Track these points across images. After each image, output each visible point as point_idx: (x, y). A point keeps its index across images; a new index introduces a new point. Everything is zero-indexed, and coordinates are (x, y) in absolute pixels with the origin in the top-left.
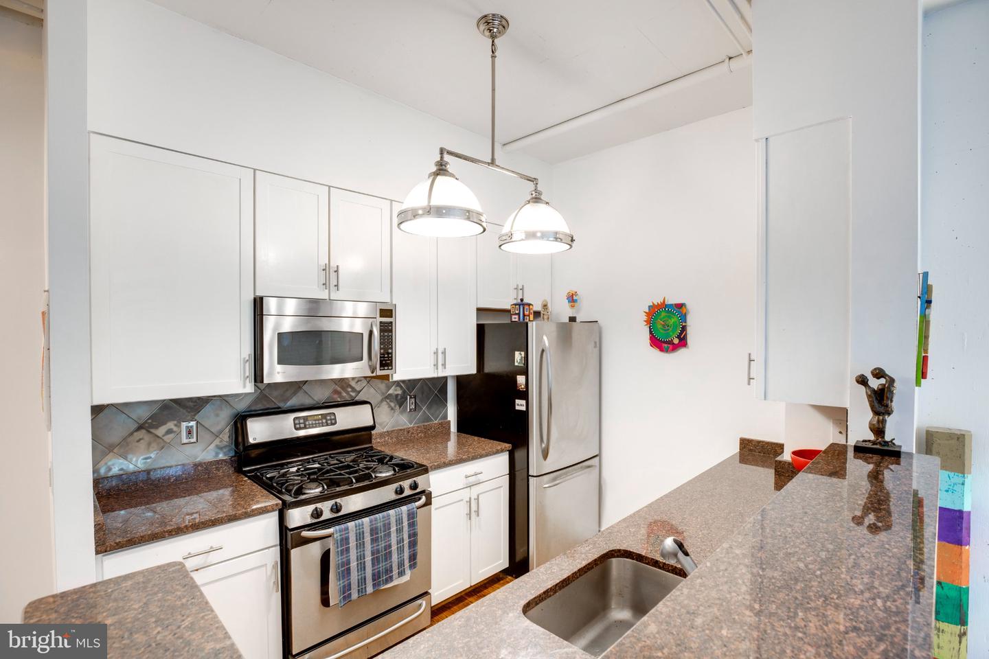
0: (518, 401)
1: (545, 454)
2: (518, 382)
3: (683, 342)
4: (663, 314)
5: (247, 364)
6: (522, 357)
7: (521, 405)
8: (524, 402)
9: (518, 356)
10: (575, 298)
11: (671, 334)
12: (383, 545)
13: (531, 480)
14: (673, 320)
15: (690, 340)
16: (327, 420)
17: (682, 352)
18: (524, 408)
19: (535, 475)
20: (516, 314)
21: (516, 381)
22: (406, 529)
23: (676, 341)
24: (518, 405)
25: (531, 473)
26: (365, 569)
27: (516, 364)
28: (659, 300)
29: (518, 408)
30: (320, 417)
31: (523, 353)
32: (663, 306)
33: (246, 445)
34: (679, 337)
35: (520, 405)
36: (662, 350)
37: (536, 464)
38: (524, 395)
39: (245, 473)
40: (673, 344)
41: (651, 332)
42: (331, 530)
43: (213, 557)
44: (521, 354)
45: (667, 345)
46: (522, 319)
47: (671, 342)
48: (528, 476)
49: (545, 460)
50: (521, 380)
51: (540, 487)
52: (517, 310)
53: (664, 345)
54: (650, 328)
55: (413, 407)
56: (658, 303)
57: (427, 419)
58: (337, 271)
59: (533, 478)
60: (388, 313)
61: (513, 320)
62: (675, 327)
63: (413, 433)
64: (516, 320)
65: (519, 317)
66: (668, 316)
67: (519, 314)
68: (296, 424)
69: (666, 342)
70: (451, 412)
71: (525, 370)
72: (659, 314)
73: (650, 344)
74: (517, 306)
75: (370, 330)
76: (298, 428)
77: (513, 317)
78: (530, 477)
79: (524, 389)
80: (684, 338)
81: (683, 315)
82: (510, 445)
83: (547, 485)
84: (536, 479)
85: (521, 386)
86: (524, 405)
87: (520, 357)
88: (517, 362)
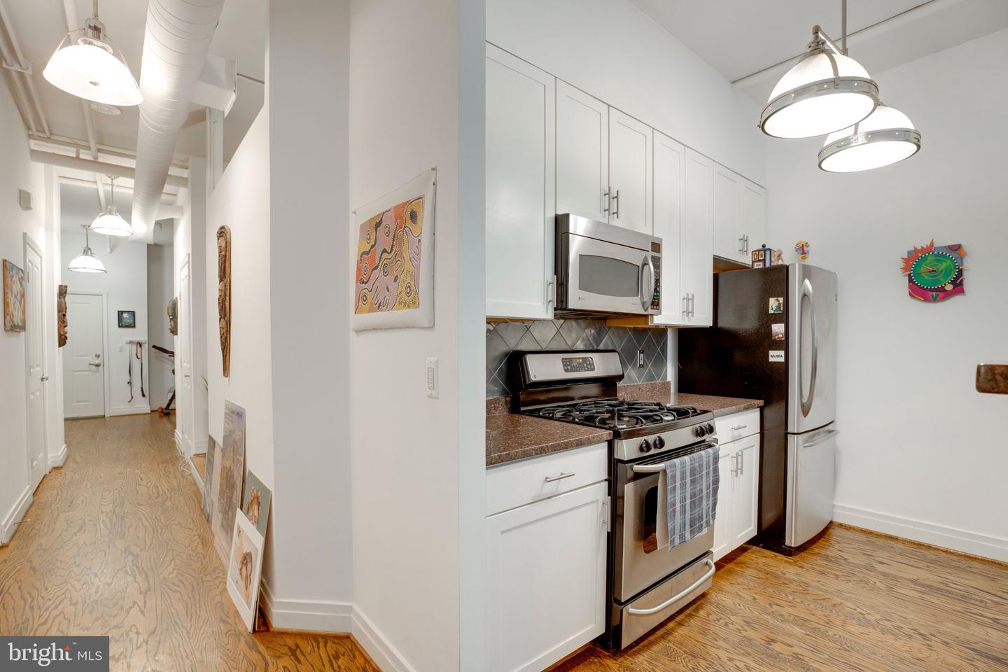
0: (771, 353)
1: (805, 410)
2: (773, 331)
3: (959, 289)
4: (930, 259)
5: (551, 286)
6: (779, 304)
7: (778, 356)
8: (782, 353)
9: (774, 303)
10: (805, 249)
11: (942, 280)
12: (698, 489)
13: (790, 437)
14: (945, 265)
15: (965, 286)
16: (587, 365)
17: (956, 299)
18: (782, 360)
19: (796, 432)
20: (759, 261)
21: (771, 331)
22: (711, 474)
23: (950, 287)
24: (772, 356)
25: (789, 431)
26: (685, 514)
27: (771, 312)
28: (926, 243)
29: (771, 360)
30: (581, 360)
31: (781, 300)
32: (930, 249)
33: (528, 382)
34: (954, 283)
35: (776, 356)
36: (927, 299)
37: (796, 422)
38: (784, 345)
39: (523, 413)
40: (945, 291)
41: (910, 280)
42: (661, 466)
43: (565, 485)
44: (778, 300)
45: (934, 293)
46: (768, 265)
47: (942, 289)
48: (787, 434)
49: (805, 416)
50: (778, 329)
51: (801, 447)
52: (762, 256)
53: (930, 293)
54: (909, 275)
55: (642, 363)
56: (922, 247)
57: (651, 378)
58: (617, 197)
59: (793, 435)
60: (656, 247)
61: (756, 267)
62: (947, 272)
63: (642, 391)
64: (761, 267)
65: (765, 265)
66: (938, 261)
67: (764, 261)
68: (564, 366)
69: (934, 290)
70: (671, 372)
71: (784, 317)
72: (924, 260)
73: (910, 294)
74: (761, 252)
75: (645, 264)
76: (567, 371)
77: (756, 264)
78: (789, 435)
79: (782, 338)
80: (961, 284)
81: (960, 257)
82: (762, 401)
83: (806, 445)
84: (796, 436)
85: (778, 335)
86: (781, 356)
87: (777, 303)
88: (772, 309)
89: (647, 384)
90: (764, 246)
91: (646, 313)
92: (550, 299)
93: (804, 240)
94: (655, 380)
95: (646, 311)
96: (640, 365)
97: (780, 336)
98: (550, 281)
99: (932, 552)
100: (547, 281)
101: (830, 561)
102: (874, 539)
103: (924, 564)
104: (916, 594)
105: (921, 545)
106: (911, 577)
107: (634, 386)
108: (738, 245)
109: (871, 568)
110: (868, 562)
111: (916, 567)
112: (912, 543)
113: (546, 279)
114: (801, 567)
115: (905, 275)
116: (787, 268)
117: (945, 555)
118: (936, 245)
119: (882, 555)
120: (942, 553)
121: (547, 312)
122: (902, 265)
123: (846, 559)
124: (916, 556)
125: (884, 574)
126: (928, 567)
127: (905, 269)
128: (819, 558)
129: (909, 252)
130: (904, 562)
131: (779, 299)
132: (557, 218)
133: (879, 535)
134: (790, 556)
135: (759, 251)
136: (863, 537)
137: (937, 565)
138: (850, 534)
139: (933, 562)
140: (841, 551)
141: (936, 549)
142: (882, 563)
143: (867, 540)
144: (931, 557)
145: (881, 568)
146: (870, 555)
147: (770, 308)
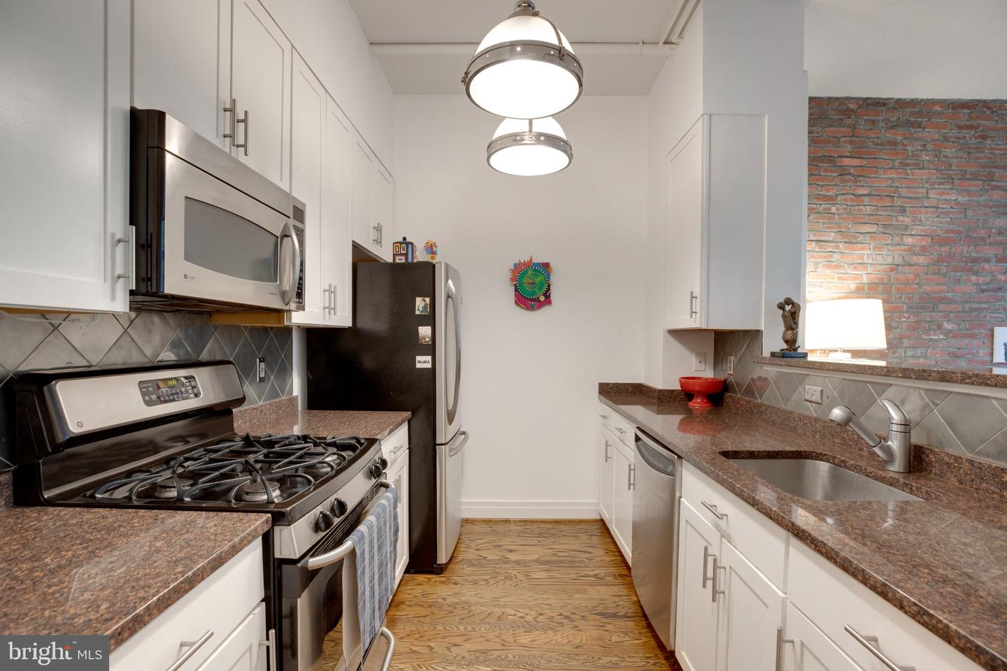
0: (418, 358)
1: (451, 417)
2: (420, 334)
3: (548, 300)
4: (530, 272)
6: (426, 305)
7: (425, 362)
8: (429, 358)
9: (420, 303)
10: (434, 249)
11: (538, 292)
14: (539, 279)
15: (552, 298)
16: (187, 388)
17: (546, 309)
18: (429, 366)
19: (443, 442)
20: (401, 255)
21: (418, 334)
22: (392, 526)
23: (542, 298)
24: (419, 362)
25: (437, 442)
27: (417, 313)
28: (527, 259)
29: (418, 366)
30: (175, 382)
31: (428, 300)
32: (530, 264)
33: (61, 438)
34: (545, 295)
35: (423, 362)
36: (528, 308)
37: (444, 431)
38: (431, 349)
39: (50, 502)
40: (539, 301)
41: (516, 290)
44: (425, 301)
45: (533, 303)
46: (410, 260)
47: (537, 300)
48: (436, 445)
49: (450, 424)
50: (425, 331)
51: (448, 456)
52: (404, 250)
53: (530, 302)
54: (515, 285)
55: (262, 375)
56: (525, 262)
57: (274, 394)
58: (245, 121)
59: (441, 447)
60: (299, 214)
61: (397, 261)
62: (542, 285)
63: (265, 414)
64: (403, 261)
65: (407, 259)
66: (535, 275)
67: (406, 255)
68: (143, 395)
69: (532, 300)
70: (296, 385)
71: (430, 319)
72: (526, 272)
73: (516, 302)
74: (403, 245)
75: (286, 235)
76: (149, 403)
77: (397, 258)
78: (437, 447)
79: (429, 341)
80: (549, 296)
81: (548, 275)
82: (410, 413)
83: (451, 454)
84: (444, 447)
85: (425, 339)
86: (428, 362)
87: (423, 303)
88: (419, 310)
89: (270, 404)
90: (404, 239)
91: (287, 308)
92: (119, 270)
93: (433, 240)
94: (279, 396)
95: (286, 305)
96: (260, 379)
97: (427, 339)
98: (119, 236)
99: (536, 526)
100: (113, 235)
101: (474, 565)
102: (495, 528)
103: (535, 541)
104: (544, 575)
105: (525, 521)
106: (535, 557)
107: (254, 409)
108: (373, 234)
109: (506, 561)
110: (502, 554)
111: (534, 545)
112: (520, 521)
113: (110, 230)
114: (456, 584)
115: (512, 285)
116: (434, 266)
117: (543, 525)
118: (535, 261)
119: (507, 542)
120: (540, 524)
121: (113, 298)
122: (509, 275)
123: (486, 558)
124: (528, 533)
125: (518, 563)
126: (539, 542)
127: (512, 279)
128: (465, 566)
129: (515, 264)
130: (523, 543)
131: (426, 299)
132: (135, 115)
133: (497, 522)
134: (442, 574)
135: (401, 243)
136: (485, 528)
137: (543, 537)
138: (477, 528)
139: (541, 535)
140: (478, 550)
141: (536, 521)
142: (511, 551)
143: (491, 530)
144: (537, 531)
145: (513, 557)
146: (499, 546)
147: (417, 309)
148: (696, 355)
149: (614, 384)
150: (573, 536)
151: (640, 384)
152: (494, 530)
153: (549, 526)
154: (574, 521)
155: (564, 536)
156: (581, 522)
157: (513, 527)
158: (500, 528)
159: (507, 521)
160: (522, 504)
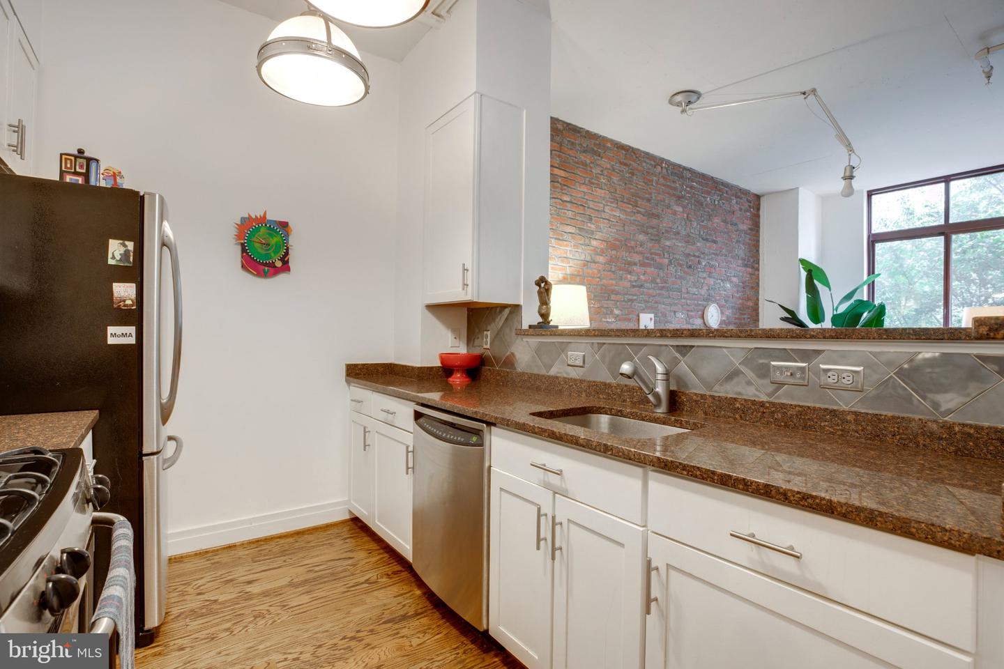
1: (166, 415)
2: (116, 295)
3: (286, 267)
4: (263, 230)
6: (127, 253)
8: (132, 330)
9: (116, 250)
11: (273, 255)
13: (145, 461)
14: (275, 240)
17: (282, 277)
19: (153, 451)
20: (76, 173)
21: (112, 294)
23: (279, 264)
25: (144, 452)
27: (111, 262)
28: (260, 214)
29: (111, 341)
31: (130, 245)
32: (262, 220)
34: (282, 259)
36: (260, 274)
37: (156, 434)
38: (134, 316)
40: (275, 267)
41: (244, 250)
44: (125, 246)
45: (266, 268)
46: (93, 182)
47: (272, 265)
48: (141, 455)
49: (163, 425)
50: (124, 290)
51: (161, 470)
52: (81, 167)
53: (263, 267)
54: (242, 244)
56: (256, 216)
59: (152, 457)
61: (68, 181)
62: (278, 247)
64: (79, 183)
65: (87, 180)
66: (271, 235)
67: (87, 176)
69: (266, 265)
71: (134, 271)
72: (258, 230)
73: (243, 266)
74: (79, 160)
77: (68, 176)
78: (144, 458)
79: (132, 305)
80: (288, 261)
81: (287, 235)
82: (97, 411)
83: (165, 466)
84: (155, 457)
85: (124, 301)
86: (131, 335)
87: (122, 250)
88: (113, 258)
90: (81, 151)
97: (129, 302)
99: (273, 543)
102: (216, 559)
103: (279, 561)
104: (306, 598)
105: (258, 541)
106: (286, 581)
108: (8, 135)
109: (249, 597)
110: (238, 590)
111: (279, 568)
112: (251, 543)
115: (238, 244)
116: (142, 198)
117: (282, 541)
118: (269, 217)
119: (240, 573)
120: (278, 540)
122: (233, 231)
123: (215, 601)
124: (265, 555)
125: (265, 594)
127: (238, 237)
129: (242, 218)
130: (263, 568)
131: (127, 243)
133: (216, 551)
134: (153, 642)
135: (74, 156)
136: (202, 563)
137: (288, 555)
138: (188, 566)
139: (283, 553)
140: (199, 594)
141: (272, 538)
142: (250, 582)
143: (212, 564)
144: (276, 549)
145: (255, 589)
146: (232, 580)
147: (110, 256)
148: (451, 331)
149: (364, 365)
150: (325, 544)
151: (391, 364)
152: (218, 563)
153: (291, 540)
154: (321, 528)
155: (314, 547)
156: (327, 527)
157: (242, 553)
158: (225, 558)
159: (231, 547)
160: (250, 521)
